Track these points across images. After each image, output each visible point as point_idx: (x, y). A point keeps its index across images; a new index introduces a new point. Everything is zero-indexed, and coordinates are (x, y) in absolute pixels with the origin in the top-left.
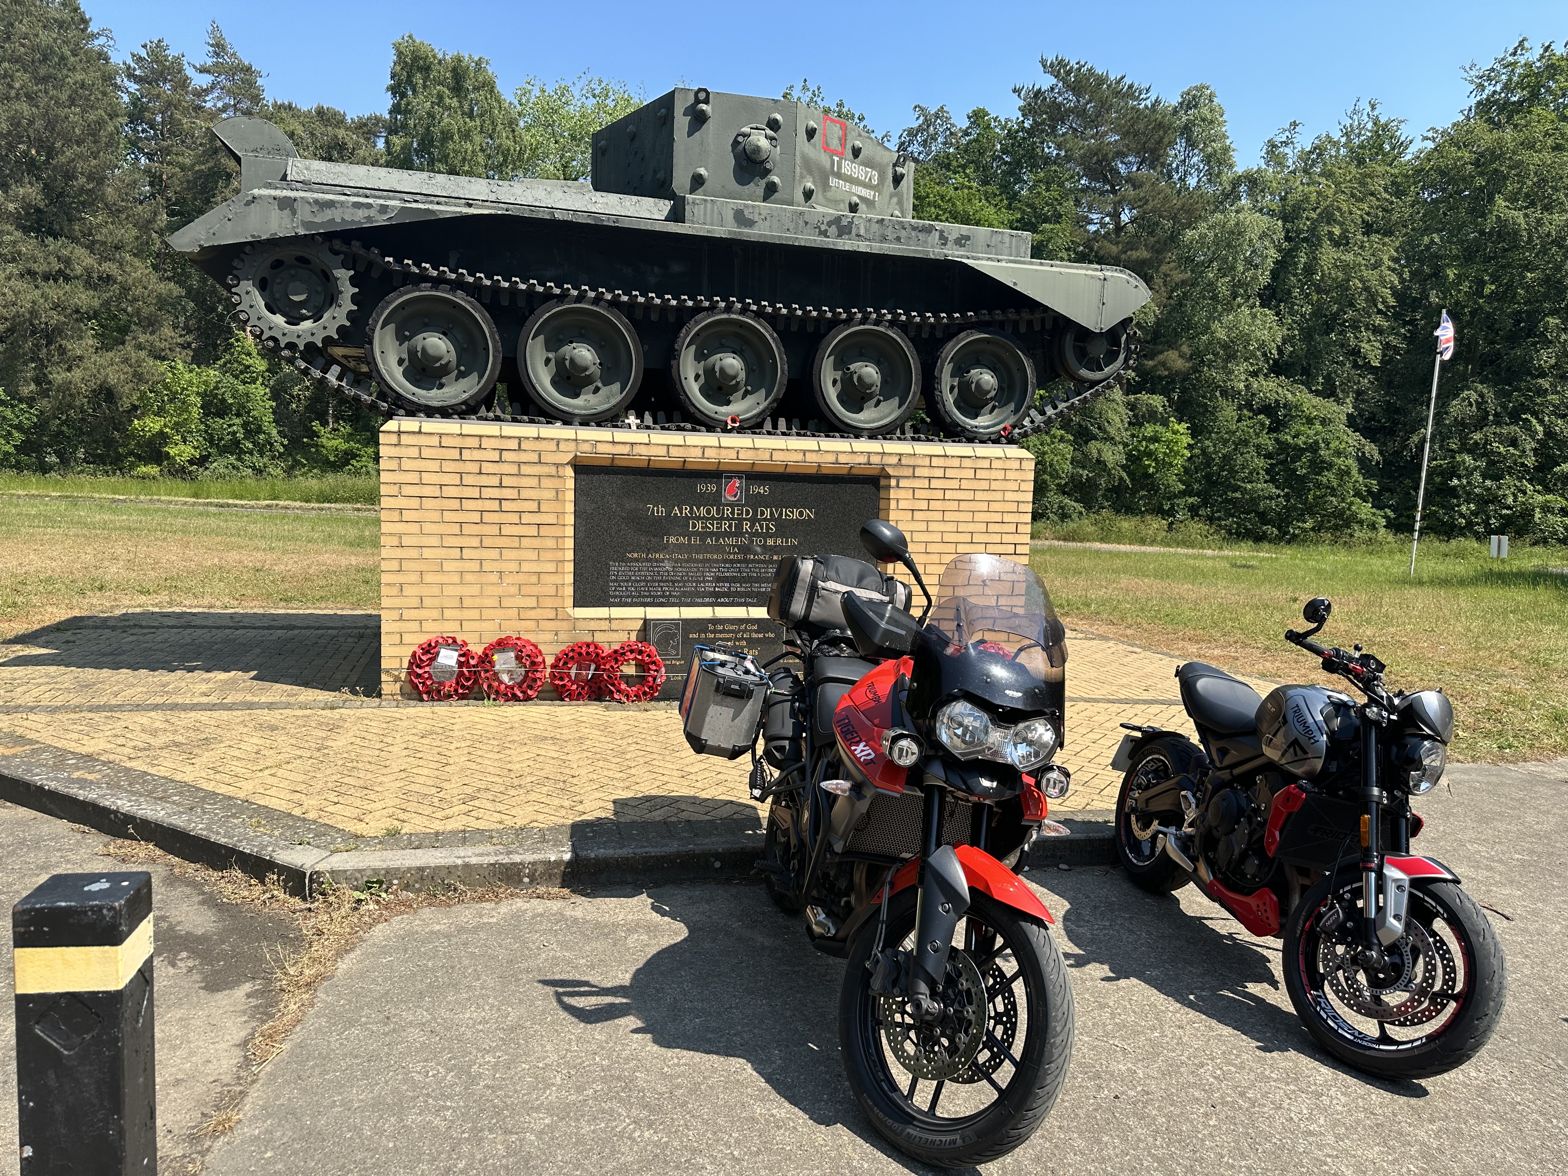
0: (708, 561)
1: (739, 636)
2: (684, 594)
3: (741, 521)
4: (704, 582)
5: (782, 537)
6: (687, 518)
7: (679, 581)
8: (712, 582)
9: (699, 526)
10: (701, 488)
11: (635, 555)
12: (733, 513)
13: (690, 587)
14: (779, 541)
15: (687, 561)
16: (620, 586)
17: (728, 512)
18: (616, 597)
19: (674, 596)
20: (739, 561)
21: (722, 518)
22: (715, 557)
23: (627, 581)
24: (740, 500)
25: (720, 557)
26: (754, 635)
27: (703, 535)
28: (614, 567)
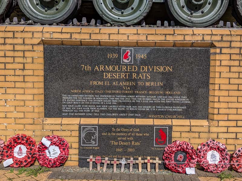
0: (114, 94)
1: (129, 134)
2: (101, 111)
3: (131, 73)
4: (112, 105)
5: (154, 81)
6: (102, 72)
7: (98, 105)
8: (116, 105)
9: (109, 75)
10: (109, 56)
11: (75, 91)
12: (127, 69)
13: (104, 108)
14: (152, 84)
15: (103, 94)
16: (67, 107)
17: (124, 68)
18: (66, 112)
19: (96, 112)
20: (131, 94)
21: (121, 72)
22: (117, 92)
23: (71, 104)
24: (131, 61)
25: (120, 92)
26: (137, 134)
27: (111, 81)
28: (65, 97)
